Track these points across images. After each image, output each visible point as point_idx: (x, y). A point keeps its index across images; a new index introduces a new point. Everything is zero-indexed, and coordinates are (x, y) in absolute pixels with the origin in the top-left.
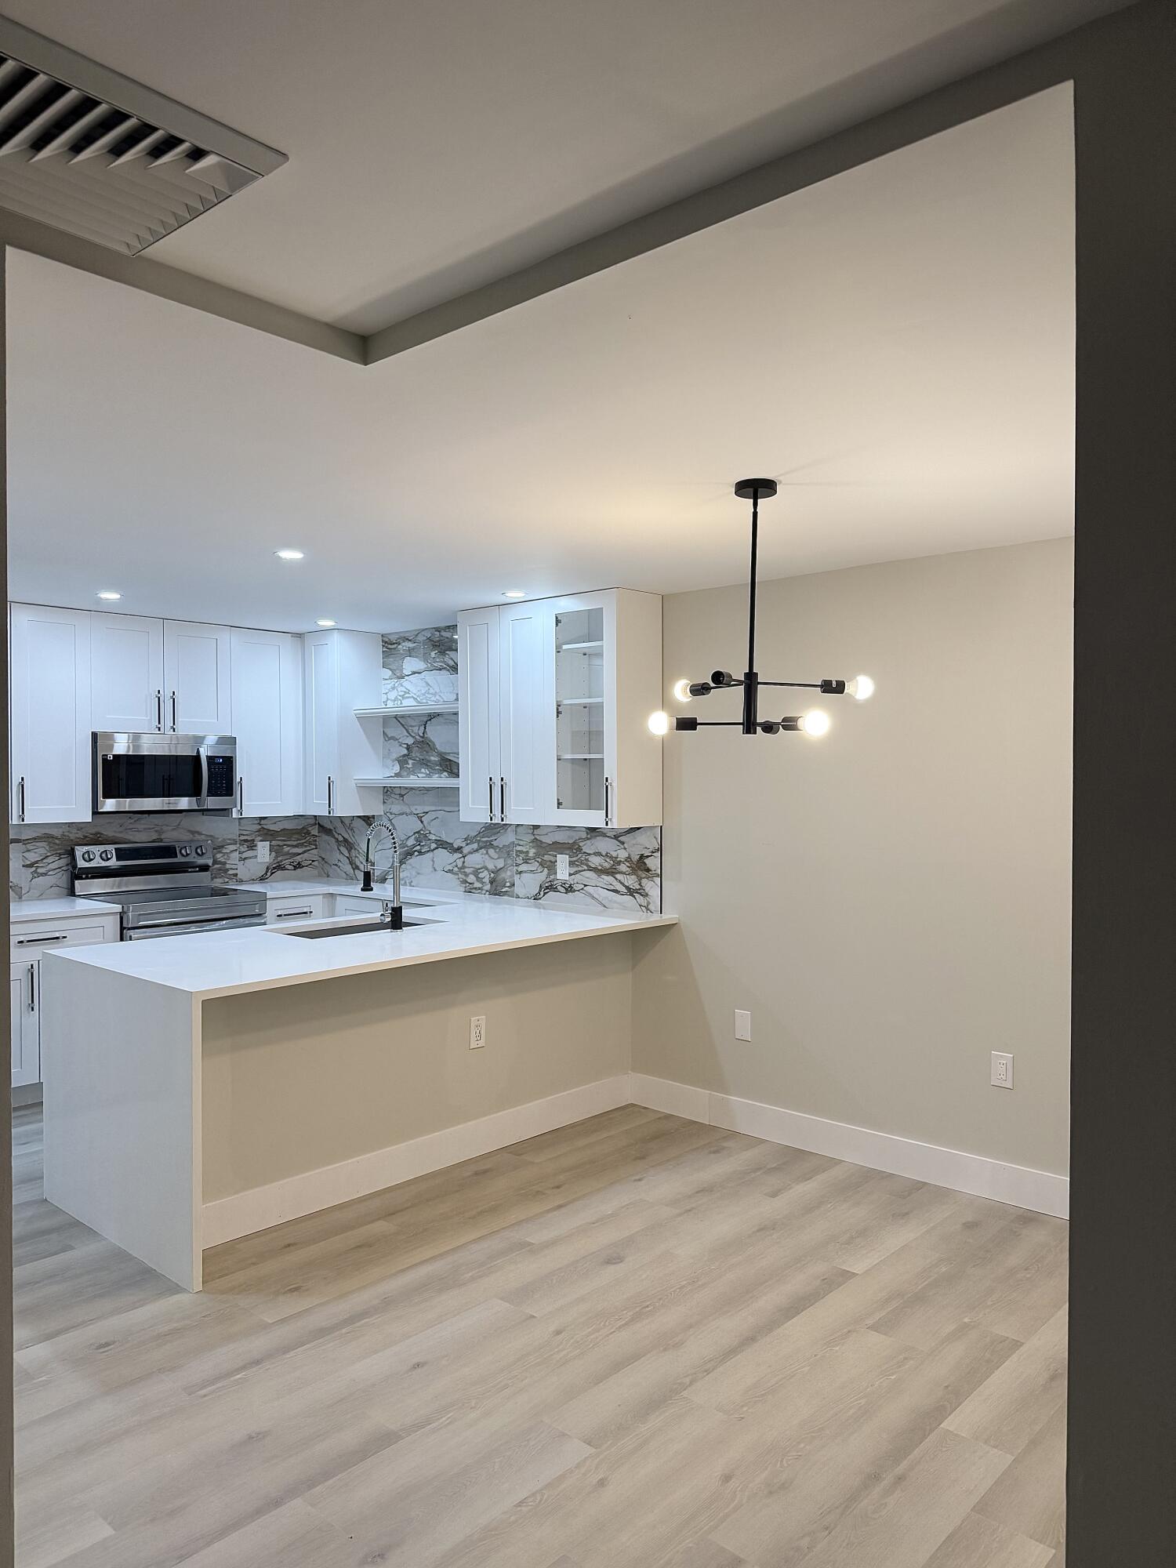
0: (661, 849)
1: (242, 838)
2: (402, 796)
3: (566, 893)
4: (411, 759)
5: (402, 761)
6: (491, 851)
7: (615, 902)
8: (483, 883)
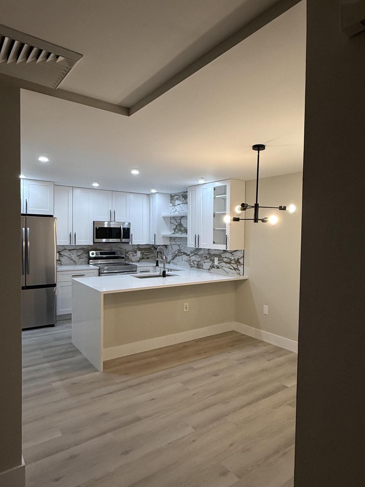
0: (244, 257)
1: (133, 250)
2: (174, 239)
3: (217, 269)
4: (177, 229)
5: (175, 230)
6: (197, 256)
7: (230, 272)
8: (195, 265)
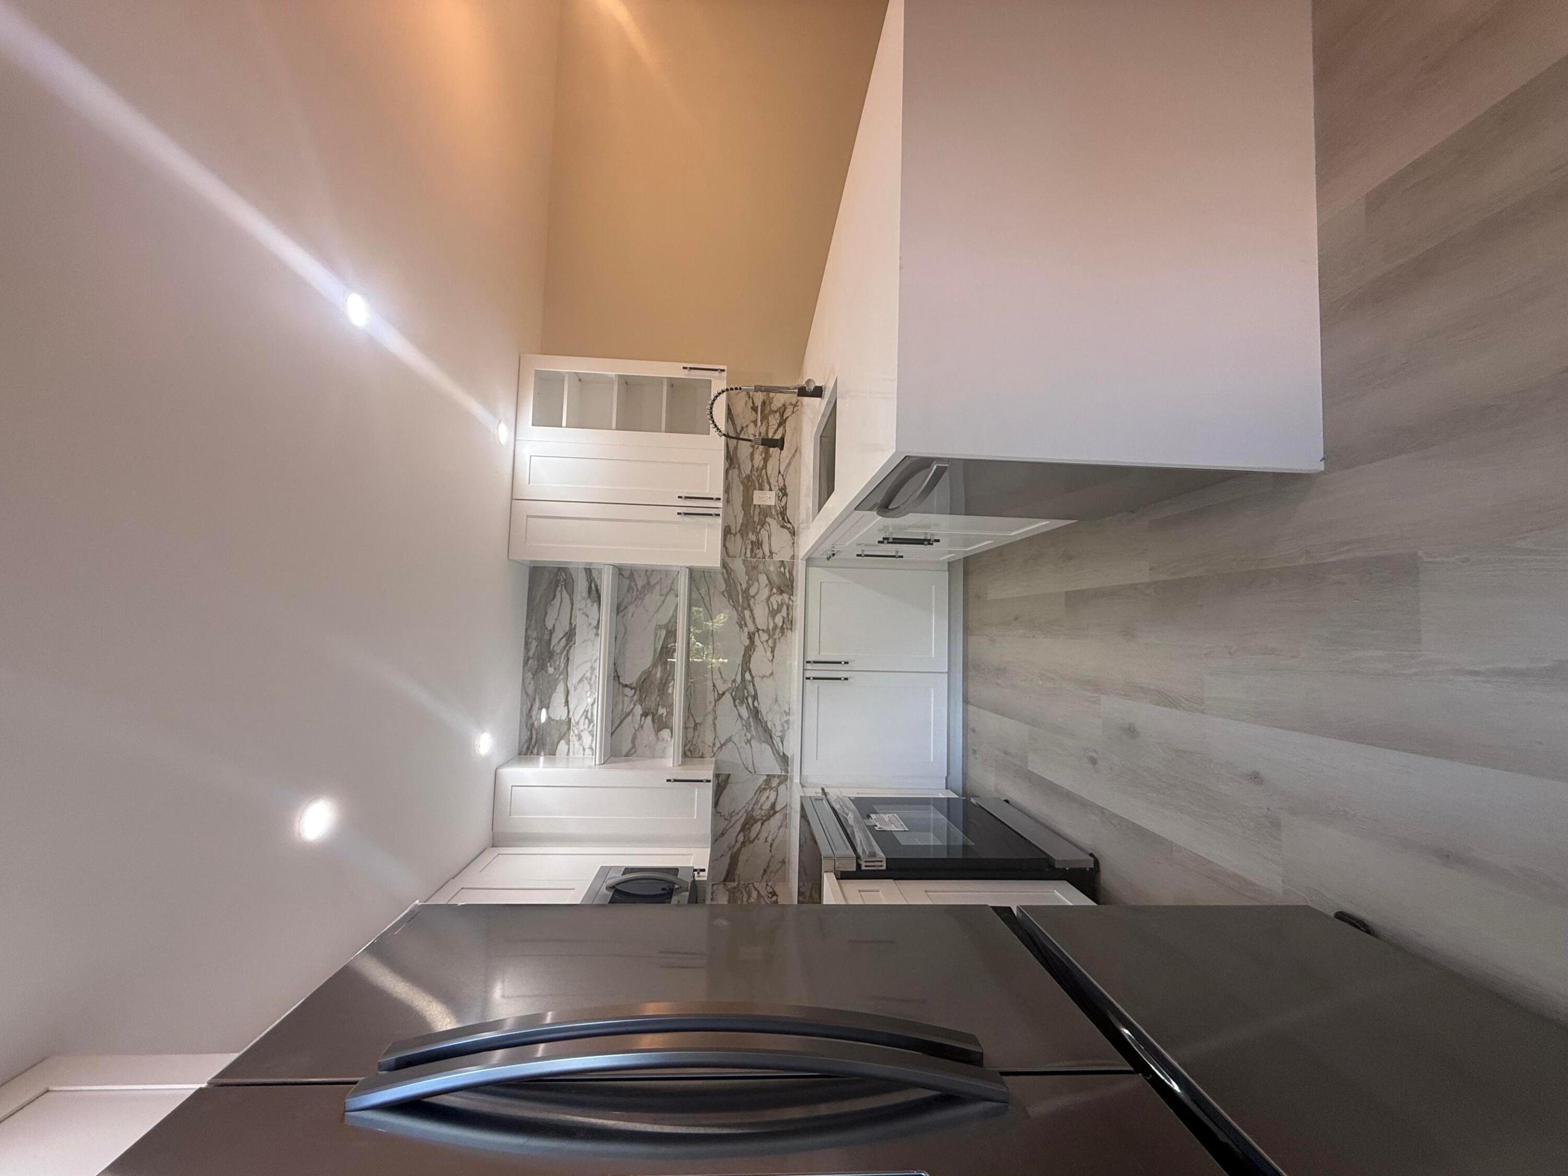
2: (694, 726)
3: (787, 495)
4: (657, 710)
5: (659, 726)
6: (752, 591)
7: (792, 440)
8: (782, 604)
